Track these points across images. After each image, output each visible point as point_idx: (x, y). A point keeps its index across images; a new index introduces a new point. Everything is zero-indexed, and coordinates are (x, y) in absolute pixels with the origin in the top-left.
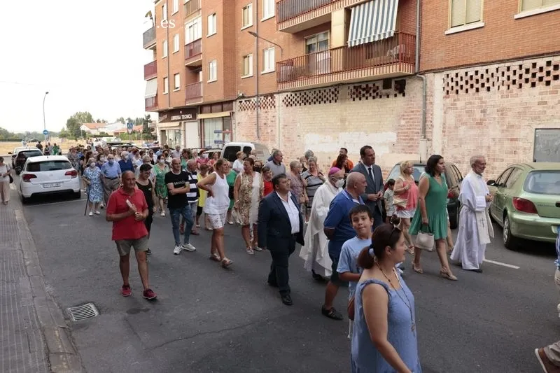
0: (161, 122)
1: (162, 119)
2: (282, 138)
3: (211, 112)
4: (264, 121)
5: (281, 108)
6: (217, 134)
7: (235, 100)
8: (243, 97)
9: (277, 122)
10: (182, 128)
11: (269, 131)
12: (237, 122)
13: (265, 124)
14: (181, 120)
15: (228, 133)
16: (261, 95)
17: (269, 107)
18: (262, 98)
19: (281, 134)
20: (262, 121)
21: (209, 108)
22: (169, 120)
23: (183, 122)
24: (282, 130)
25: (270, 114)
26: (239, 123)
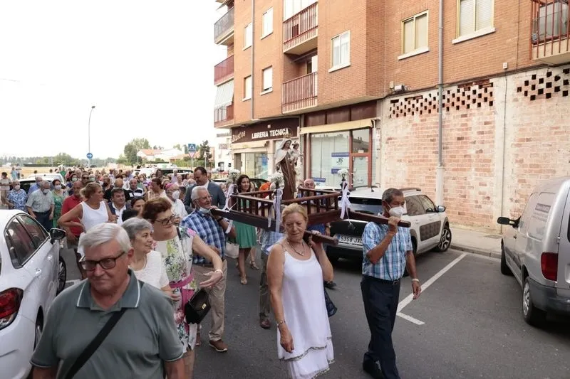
0: (235, 142)
1: (238, 137)
2: (511, 166)
3: (326, 123)
4: (455, 134)
5: (510, 105)
6: (337, 159)
7: (381, 100)
8: (402, 92)
9: (499, 132)
10: (270, 150)
11: (472, 152)
12: (385, 137)
13: (459, 139)
14: (269, 137)
15: (362, 157)
16: (451, 84)
17: (475, 106)
18: (454, 89)
19: (510, 158)
20: (452, 134)
21: (324, 117)
22: (248, 138)
23: (271, 141)
24: (511, 151)
25: (475, 119)
26: (389, 139)
